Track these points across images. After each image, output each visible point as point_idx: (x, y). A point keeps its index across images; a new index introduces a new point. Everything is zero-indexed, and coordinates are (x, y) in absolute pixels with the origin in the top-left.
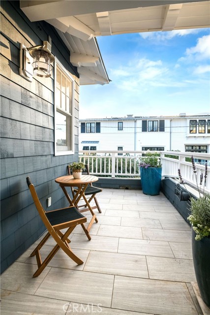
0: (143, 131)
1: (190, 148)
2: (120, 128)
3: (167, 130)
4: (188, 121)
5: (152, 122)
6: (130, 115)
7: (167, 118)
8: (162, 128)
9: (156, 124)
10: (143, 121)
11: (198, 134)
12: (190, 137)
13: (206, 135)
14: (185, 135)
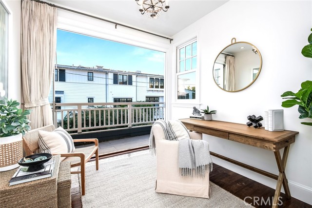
0: (114, 83)
1: (148, 99)
2: (91, 79)
3: (134, 83)
4: (149, 78)
5: (122, 76)
6: (100, 67)
7: (135, 74)
8: (130, 82)
9: (125, 78)
10: (114, 74)
11: (154, 89)
12: (150, 90)
13: (159, 89)
14: (146, 89)
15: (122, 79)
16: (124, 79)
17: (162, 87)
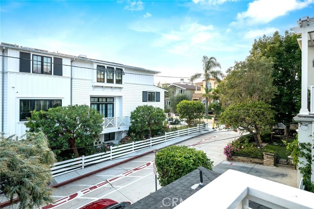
1: (95, 100)
3: (66, 73)
4: (95, 66)
5: (39, 58)
7: (67, 56)
8: (58, 71)
9: (48, 63)
10: (21, 53)
11: (106, 84)
12: (97, 86)
13: (115, 85)
14: (90, 84)
15: (40, 67)
16: (45, 67)
17: (119, 82)
